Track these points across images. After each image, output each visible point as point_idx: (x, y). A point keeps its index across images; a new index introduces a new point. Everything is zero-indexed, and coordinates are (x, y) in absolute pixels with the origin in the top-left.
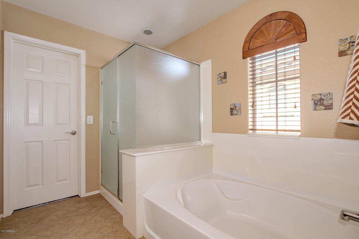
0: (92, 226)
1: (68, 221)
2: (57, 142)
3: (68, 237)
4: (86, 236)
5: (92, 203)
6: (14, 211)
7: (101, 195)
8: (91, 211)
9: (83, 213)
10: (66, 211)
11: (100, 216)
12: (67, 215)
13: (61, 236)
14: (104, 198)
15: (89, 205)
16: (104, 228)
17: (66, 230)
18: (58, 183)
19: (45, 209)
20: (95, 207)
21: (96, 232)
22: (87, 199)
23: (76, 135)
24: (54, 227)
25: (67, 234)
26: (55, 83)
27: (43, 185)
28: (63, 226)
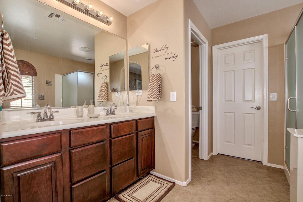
0: (258, 189)
1: (243, 175)
2: (244, 114)
3: (237, 185)
4: (249, 192)
5: (270, 173)
6: (218, 154)
7: (284, 171)
8: (265, 178)
9: (257, 176)
10: (246, 169)
11: (270, 187)
12: (245, 171)
13: (234, 181)
14: (285, 175)
15: (266, 174)
16: (267, 198)
17: (239, 180)
18: (245, 146)
19: (234, 160)
20: (270, 178)
21: (258, 196)
22: (268, 168)
23: (260, 110)
24: (232, 173)
25: (237, 183)
26: (243, 70)
27: (234, 144)
28: (238, 176)
